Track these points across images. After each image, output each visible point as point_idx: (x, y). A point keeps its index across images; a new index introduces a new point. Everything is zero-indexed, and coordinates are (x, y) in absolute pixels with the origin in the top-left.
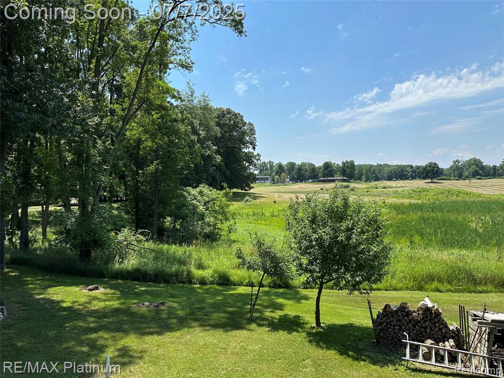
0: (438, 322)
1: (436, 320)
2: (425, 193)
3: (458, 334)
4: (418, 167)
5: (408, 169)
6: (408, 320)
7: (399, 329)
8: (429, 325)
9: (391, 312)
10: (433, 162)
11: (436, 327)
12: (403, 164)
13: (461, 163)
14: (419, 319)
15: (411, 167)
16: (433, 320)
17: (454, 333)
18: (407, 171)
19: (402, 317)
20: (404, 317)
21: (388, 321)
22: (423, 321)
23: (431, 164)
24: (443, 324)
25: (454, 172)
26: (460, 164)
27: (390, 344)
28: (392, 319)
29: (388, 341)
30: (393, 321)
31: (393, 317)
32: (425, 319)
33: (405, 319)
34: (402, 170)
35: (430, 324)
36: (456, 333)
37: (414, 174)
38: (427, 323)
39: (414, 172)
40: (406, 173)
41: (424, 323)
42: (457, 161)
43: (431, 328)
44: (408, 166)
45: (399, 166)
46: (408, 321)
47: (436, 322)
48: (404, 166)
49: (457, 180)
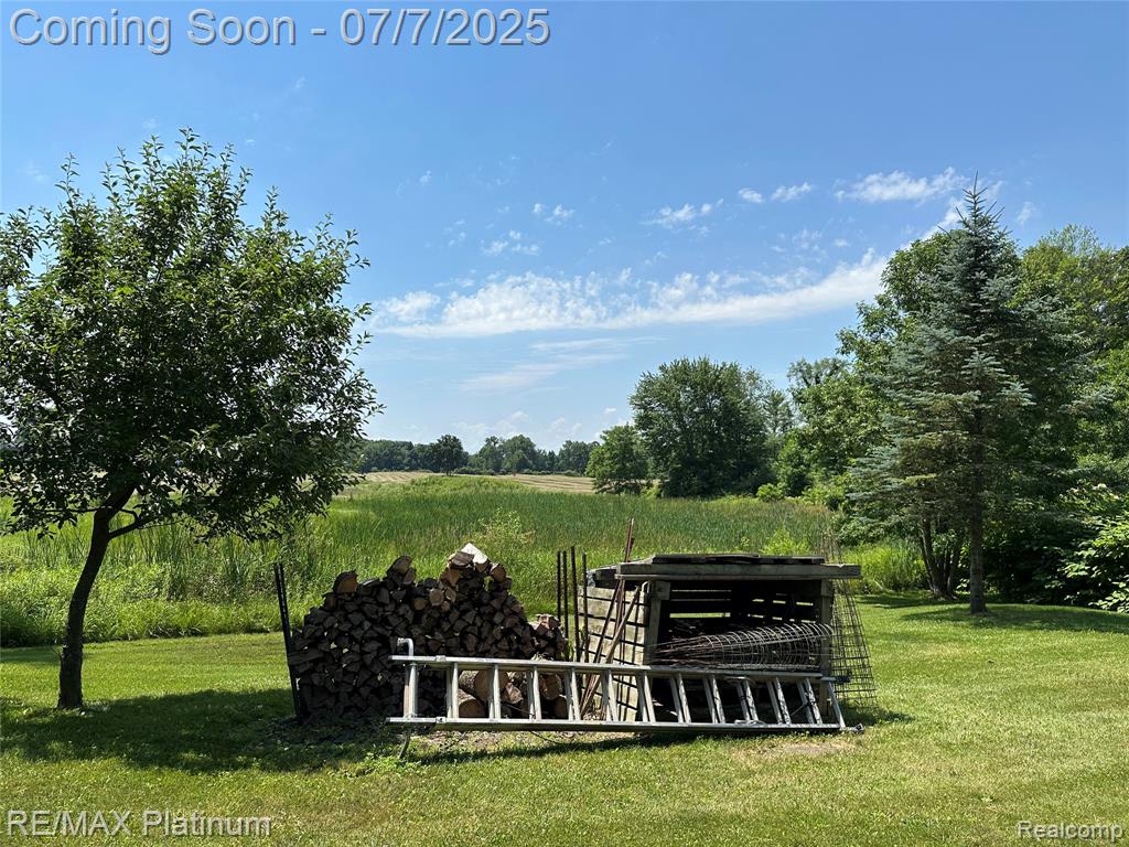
0: (502, 611)
1: (495, 603)
2: (436, 487)
3: (555, 639)
4: (422, 447)
5: (404, 450)
6: (410, 616)
7: (379, 649)
8: (474, 624)
9: (357, 596)
10: (452, 435)
11: (493, 625)
12: (394, 440)
13: (500, 443)
14: (447, 607)
15: (410, 446)
16: (488, 604)
17: (544, 637)
18: (400, 454)
19: (391, 607)
20: (398, 606)
21: (345, 627)
22: (456, 614)
23: (447, 438)
24: (514, 613)
25: (487, 459)
26: (497, 445)
27: (347, 709)
28: (356, 618)
29: (337, 700)
30: (361, 625)
31: (360, 610)
32: (462, 608)
33: (401, 611)
34: (392, 453)
35: (478, 619)
36: (550, 634)
37: (414, 462)
38: (469, 617)
39: (414, 456)
40: (399, 457)
41: (460, 618)
42: (493, 439)
43: (480, 633)
44: (404, 444)
45: (385, 444)
46: (411, 620)
47: (495, 611)
48: (397, 445)
49: (492, 474)
